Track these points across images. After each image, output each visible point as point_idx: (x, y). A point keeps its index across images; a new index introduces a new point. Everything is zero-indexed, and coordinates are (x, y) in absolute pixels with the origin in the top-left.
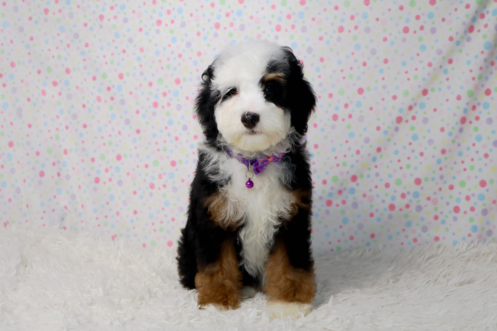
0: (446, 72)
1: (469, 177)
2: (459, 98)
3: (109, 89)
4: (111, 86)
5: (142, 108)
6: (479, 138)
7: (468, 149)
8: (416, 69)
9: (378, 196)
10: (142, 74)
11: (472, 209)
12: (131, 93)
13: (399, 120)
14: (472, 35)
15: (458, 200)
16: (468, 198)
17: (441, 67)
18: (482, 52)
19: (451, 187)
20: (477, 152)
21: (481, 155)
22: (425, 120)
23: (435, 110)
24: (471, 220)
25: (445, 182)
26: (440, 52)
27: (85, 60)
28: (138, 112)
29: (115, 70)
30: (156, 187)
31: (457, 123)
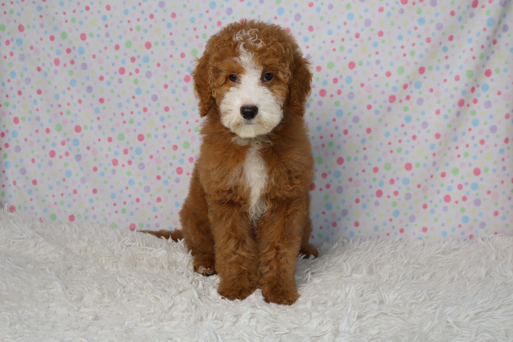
0: (445, 49)
1: (462, 165)
2: (457, 78)
3: (69, 51)
4: (71, 48)
5: (107, 74)
6: (476, 123)
7: (464, 134)
8: (413, 45)
9: (365, 181)
10: (107, 35)
11: (464, 199)
12: (94, 57)
13: (392, 99)
14: (476, 10)
15: (450, 189)
16: (460, 187)
17: (440, 43)
18: (485, 29)
19: (443, 175)
20: (473, 138)
21: (477, 141)
22: (420, 101)
23: (431, 90)
24: (463, 210)
25: (437, 169)
26: (439, 27)
27: (41, 16)
28: (102, 78)
29: (77, 30)
30: (120, 163)
31: (454, 106)
